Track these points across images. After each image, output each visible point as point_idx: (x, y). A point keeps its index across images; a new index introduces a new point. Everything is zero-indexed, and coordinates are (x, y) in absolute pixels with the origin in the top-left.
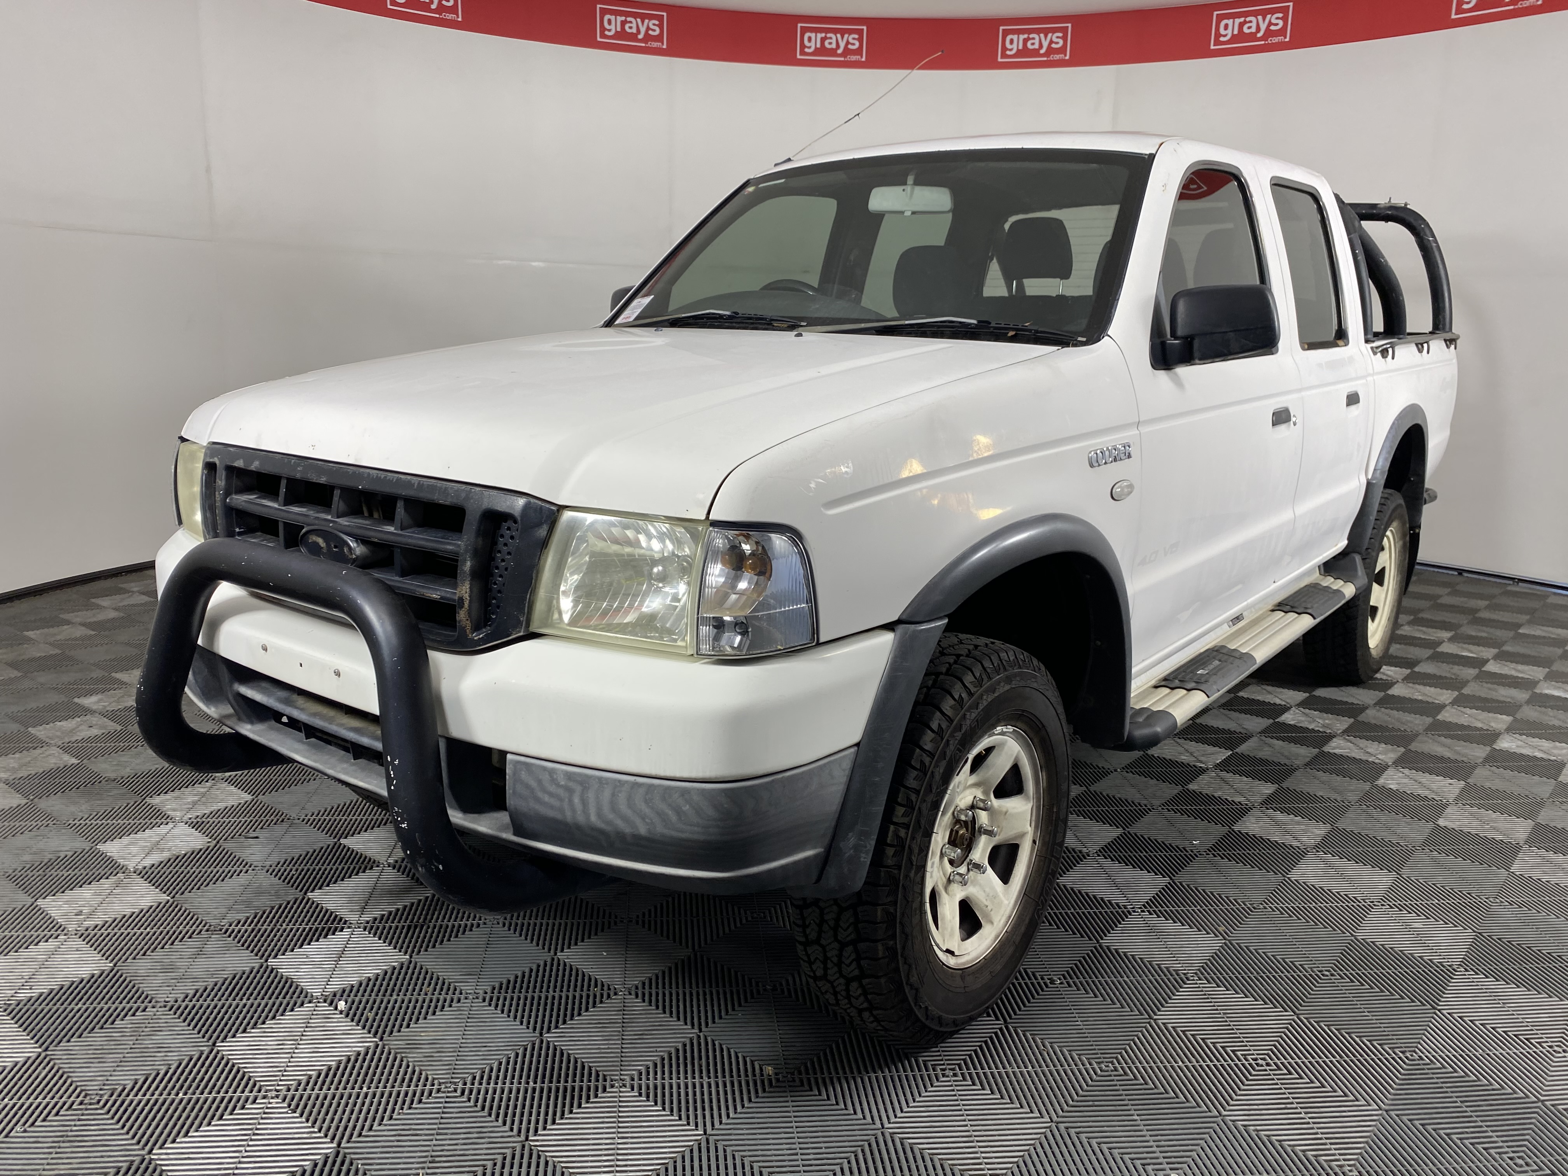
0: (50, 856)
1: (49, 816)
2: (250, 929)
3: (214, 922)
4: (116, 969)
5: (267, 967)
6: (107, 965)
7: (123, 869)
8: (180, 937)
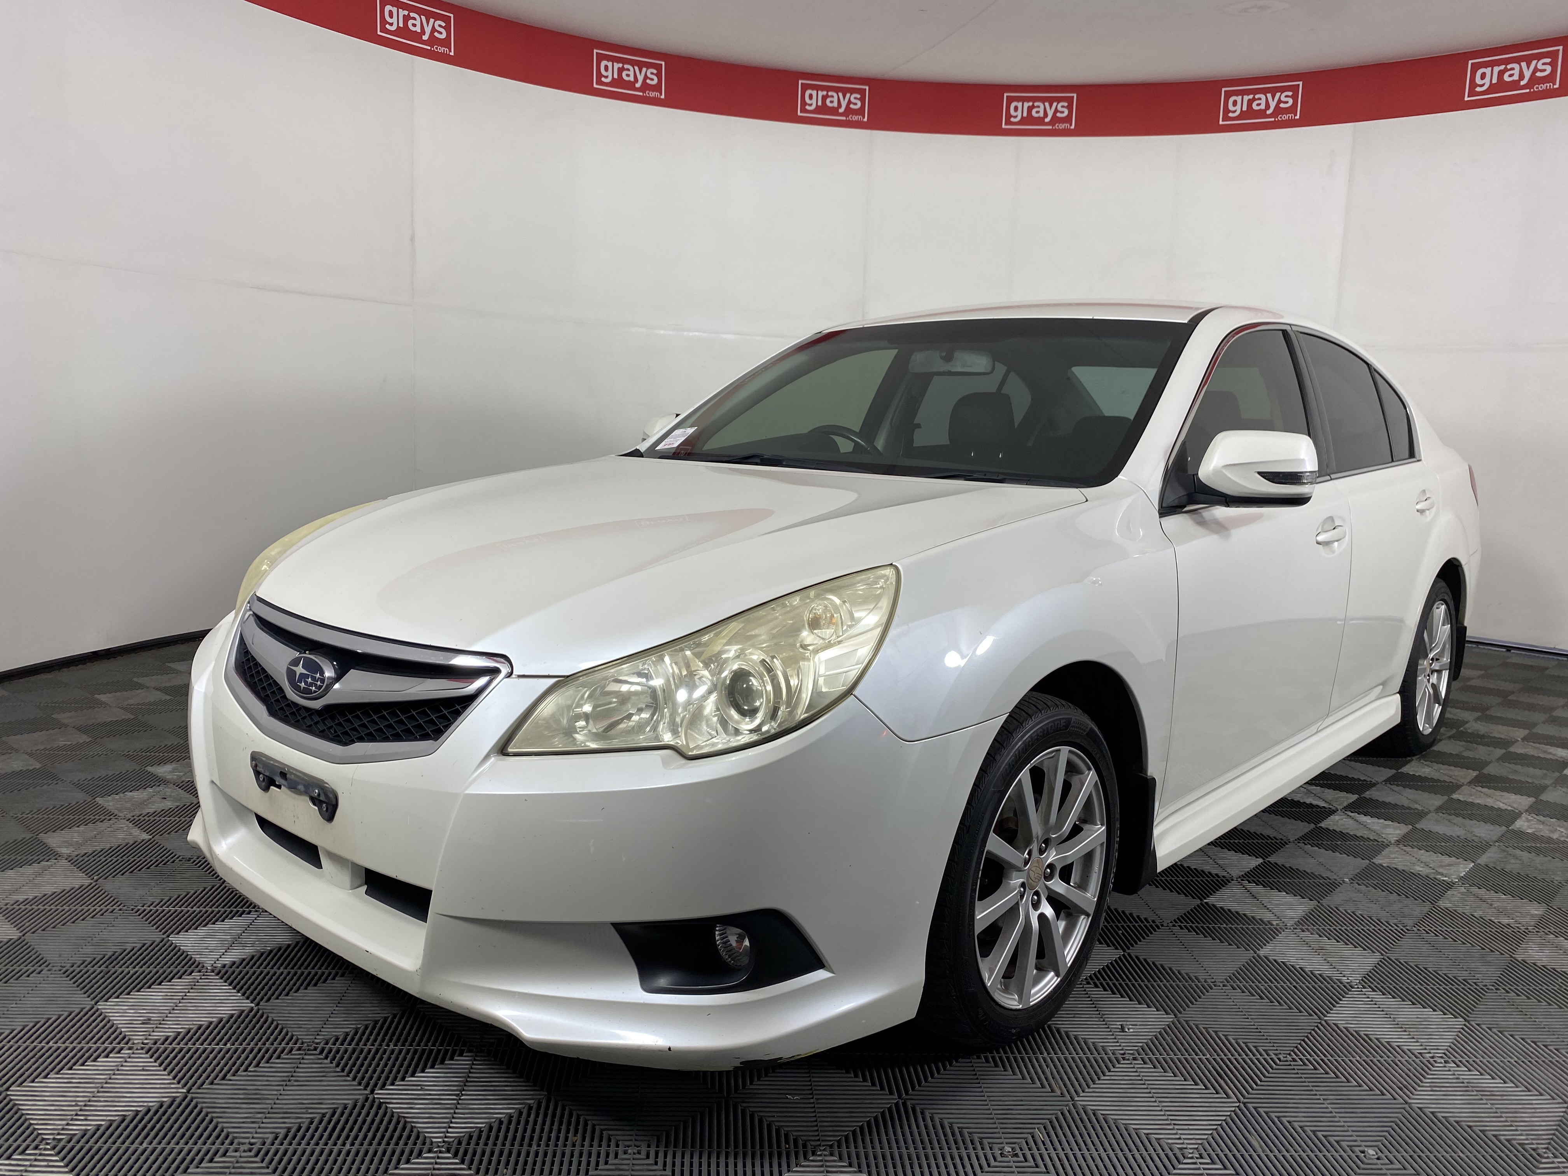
0: (115, 949)
1: (115, 901)
2: (350, 1048)
3: (307, 1039)
4: (190, 1096)
5: (374, 1101)
6: (179, 1091)
7: (198, 966)
8: (267, 1056)
